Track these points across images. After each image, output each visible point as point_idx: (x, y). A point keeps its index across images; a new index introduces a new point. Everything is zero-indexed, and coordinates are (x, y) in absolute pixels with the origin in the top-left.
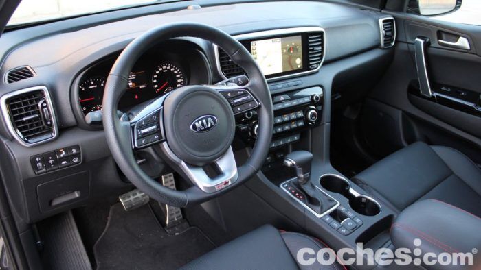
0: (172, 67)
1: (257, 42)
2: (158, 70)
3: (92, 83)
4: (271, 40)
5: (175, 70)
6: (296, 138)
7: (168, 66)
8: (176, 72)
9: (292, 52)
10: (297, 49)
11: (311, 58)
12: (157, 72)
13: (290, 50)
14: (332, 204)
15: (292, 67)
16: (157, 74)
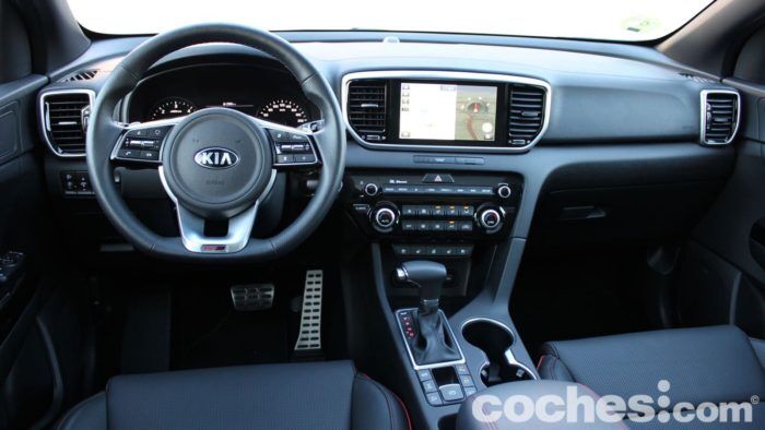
0: (294, 107)
1: (412, 85)
2: (271, 107)
3: (176, 106)
4: (438, 86)
5: (298, 112)
6: (463, 251)
7: (288, 104)
8: (298, 115)
9: (476, 110)
10: (487, 108)
11: (513, 127)
12: (270, 110)
13: (472, 106)
14: (448, 356)
15: (473, 135)
16: (269, 113)
